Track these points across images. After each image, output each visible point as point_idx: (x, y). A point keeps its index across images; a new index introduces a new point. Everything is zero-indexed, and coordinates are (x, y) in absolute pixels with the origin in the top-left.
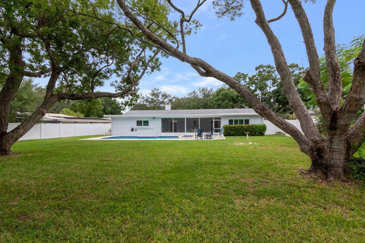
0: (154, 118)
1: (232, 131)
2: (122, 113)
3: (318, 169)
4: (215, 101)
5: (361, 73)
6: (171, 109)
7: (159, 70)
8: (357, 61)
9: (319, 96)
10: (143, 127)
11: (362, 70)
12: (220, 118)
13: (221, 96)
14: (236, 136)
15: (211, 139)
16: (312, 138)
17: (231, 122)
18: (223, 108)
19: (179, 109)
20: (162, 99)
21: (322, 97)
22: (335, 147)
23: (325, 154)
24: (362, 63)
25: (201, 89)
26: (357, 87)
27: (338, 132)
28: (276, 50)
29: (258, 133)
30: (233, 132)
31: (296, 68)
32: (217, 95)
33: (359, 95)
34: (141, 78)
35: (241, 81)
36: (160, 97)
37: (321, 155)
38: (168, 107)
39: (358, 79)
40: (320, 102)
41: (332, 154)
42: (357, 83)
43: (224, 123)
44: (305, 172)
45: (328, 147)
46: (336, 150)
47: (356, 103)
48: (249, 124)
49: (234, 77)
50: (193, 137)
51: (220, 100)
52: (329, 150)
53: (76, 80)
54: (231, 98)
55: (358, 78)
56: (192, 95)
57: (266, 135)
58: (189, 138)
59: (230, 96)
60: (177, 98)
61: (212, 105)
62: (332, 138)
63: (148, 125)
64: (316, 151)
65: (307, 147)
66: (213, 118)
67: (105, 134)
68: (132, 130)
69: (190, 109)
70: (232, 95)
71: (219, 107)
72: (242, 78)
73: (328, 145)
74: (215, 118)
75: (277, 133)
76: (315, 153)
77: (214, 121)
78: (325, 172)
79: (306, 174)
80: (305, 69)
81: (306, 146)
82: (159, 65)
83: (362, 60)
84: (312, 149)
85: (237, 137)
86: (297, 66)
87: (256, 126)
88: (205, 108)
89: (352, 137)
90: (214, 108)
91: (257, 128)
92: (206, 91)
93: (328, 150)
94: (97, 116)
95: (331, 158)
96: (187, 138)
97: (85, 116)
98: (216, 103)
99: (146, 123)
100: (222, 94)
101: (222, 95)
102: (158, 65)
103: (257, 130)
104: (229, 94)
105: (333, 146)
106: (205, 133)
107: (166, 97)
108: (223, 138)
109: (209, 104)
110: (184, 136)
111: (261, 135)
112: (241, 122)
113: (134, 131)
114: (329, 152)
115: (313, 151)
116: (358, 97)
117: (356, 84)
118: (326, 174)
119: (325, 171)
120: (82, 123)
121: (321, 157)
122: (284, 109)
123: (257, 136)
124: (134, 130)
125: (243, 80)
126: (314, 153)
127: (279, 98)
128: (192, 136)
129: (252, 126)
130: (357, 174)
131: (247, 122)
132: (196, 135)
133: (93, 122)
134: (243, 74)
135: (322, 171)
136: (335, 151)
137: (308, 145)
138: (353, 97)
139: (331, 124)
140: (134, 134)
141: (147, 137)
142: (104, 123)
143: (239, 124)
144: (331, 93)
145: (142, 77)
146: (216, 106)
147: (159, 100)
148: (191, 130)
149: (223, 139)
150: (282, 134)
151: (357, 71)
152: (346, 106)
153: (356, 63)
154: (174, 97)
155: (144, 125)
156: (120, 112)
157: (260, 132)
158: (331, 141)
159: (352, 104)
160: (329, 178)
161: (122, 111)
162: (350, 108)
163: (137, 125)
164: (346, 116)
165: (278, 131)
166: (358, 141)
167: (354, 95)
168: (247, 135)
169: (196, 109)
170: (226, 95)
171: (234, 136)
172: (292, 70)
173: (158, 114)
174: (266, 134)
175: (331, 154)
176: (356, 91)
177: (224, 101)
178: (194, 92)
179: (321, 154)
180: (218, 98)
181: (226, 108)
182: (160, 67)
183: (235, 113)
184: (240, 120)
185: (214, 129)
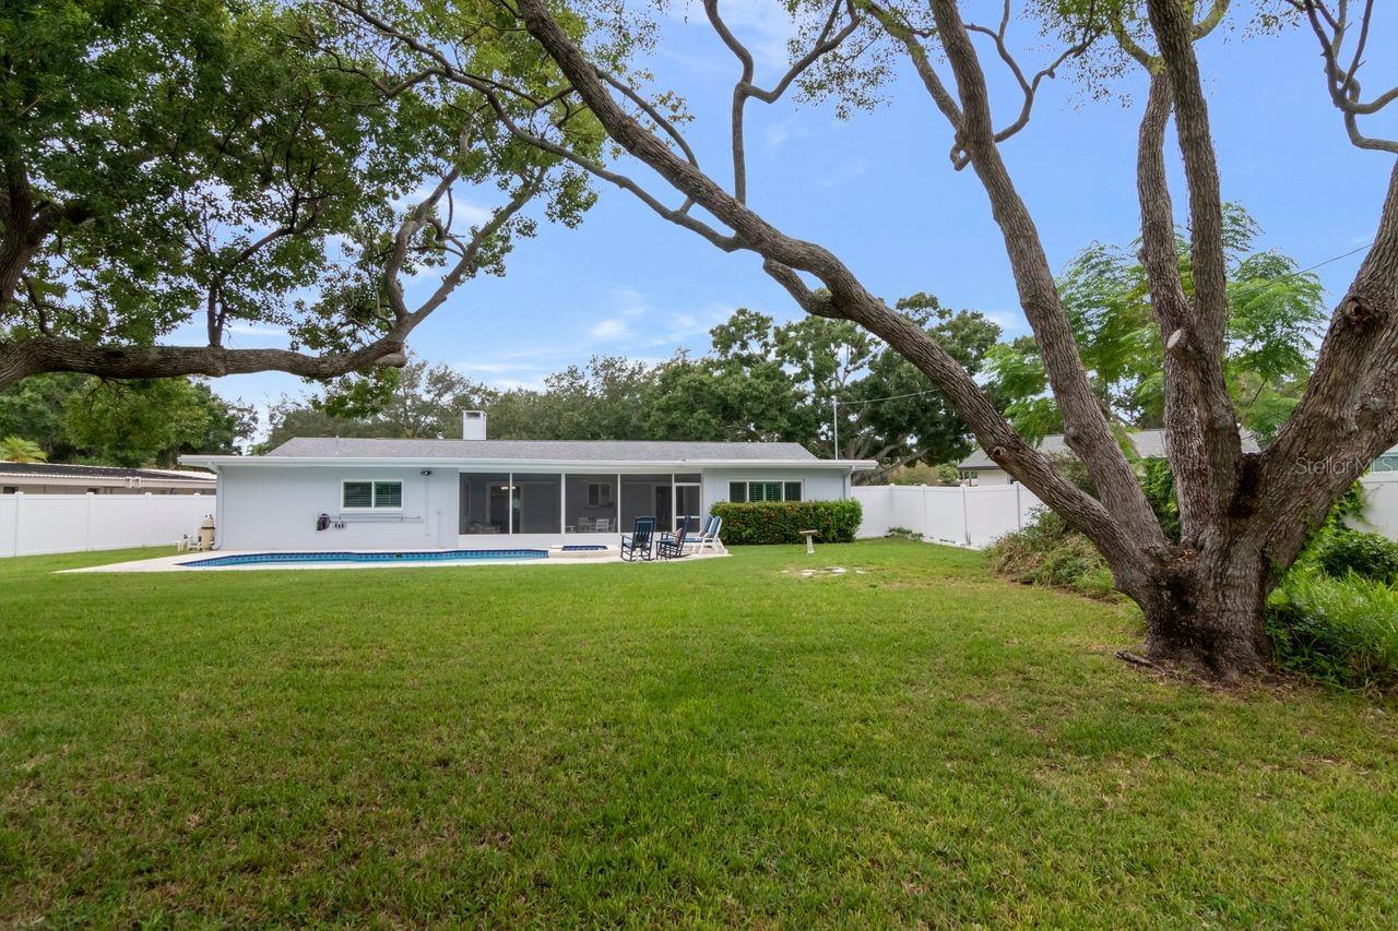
0: (429, 473)
1: (747, 525)
2: (239, 448)
3: (1182, 646)
4: (658, 409)
5: (1354, 343)
6: (488, 439)
7: (499, 271)
8: (1351, 306)
9: (1214, 408)
10: (373, 509)
11: (1359, 335)
12: (697, 478)
13: (679, 393)
14: (758, 544)
15: (680, 556)
16: (1146, 547)
17: (737, 491)
18: (686, 437)
19: (511, 439)
20: (429, 392)
21: (1224, 411)
22: (1237, 573)
23: (1198, 596)
24: (1368, 312)
25: (601, 361)
26: (1336, 384)
27: (1254, 523)
28: (1022, 244)
29: (834, 533)
30: (749, 531)
31: (929, 309)
32: (664, 390)
33: (1341, 408)
34: (445, 299)
35: (749, 341)
36: (423, 383)
37: (1187, 601)
38: (475, 428)
39: (1342, 361)
40: (1217, 426)
41: (1224, 596)
42: (1336, 373)
43: (714, 495)
44: (1144, 661)
45: (1213, 571)
46: (1237, 582)
47: (1326, 435)
48: (799, 499)
49: (726, 324)
50: (600, 550)
51: (676, 408)
52: (1215, 583)
53: (58, 281)
54: (719, 402)
55: (1344, 357)
56: (565, 383)
57: (859, 540)
58: (591, 556)
59: (713, 393)
60: (490, 394)
61: (646, 425)
62: (1232, 543)
63: (398, 503)
64: (1167, 588)
65: (1141, 575)
66: (670, 475)
67: (180, 542)
68: (323, 524)
69: (557, 438)
70: (720, 391)
71: (674, 432)
72: (754, 332)
73: (1212, 565)
74: (679, 478)
75: (891, 531)
76: (1166, 595)
77: (677, 487)
78: (1205, 657)
79: (1148, 665)
80: (954, 317)
81: (1135, 574)
82: (502, 251)
83: (1369, 304)
84: (1154, 582)
85: (763, 546)
86: (933, 302)
87: (826, 509)
88: (618, 437)
89: (1273, 539)
90: (653, 438)
91: (832, 514)
92: (620, 370)
93: (1211, 584)
94: (106, 458)
95: (1220, 609)
96: (586, 557)
97: (50, 460)
98: (662, 420)
99: (390, 493)
100: (683, 387)
101: (686, 389)
102: (497, 250)
103: (832, 521)
104: (710, 387)
105: (1230, 570)
106: (660, 534)
107: (449, 387)
108: (719, 551)
109: (634, 420)
110: (565, 548)
111: (844, 541)
112: (773, 491)
113: (330, 532)
114: (1215, 590)
115: (1159, 588)
116: (1336, 414)
117: (1332, 377)
118: (1210, 662)
119: (1206, 653)
120: (44, 489)
121: (1188, 608)
122: (892, 447)
123: (830, 542)
124: (331, 526)
125: (756, 336)
126: (1160, 595)
127: (882, 410)
128: (596, 547)
129: (815, 508)
130: (1294, 654)
131: (794, 491)
132: (626, 541)
133: (106, 487)
134: (757, 317)
135: (1197, 654)
136: (1234, 586)
137: (1141, 568)
138: (1320, 416)
139: (1236, 499)
140: (330, 541)
141: (399, 555)
142: (163, 491)
143: (765, 498)
144: (1177, 401)
145: (449, 296)
146: (661, 431)
147: (414, 397)
148: (580, 524)
149: (719, 555)
150: (909, 536)
151: (1345, 336)
152: (1294, 441)
153: (1351, 313)
154: (479, 389)
155: (378, 504)
156: (228, 443)
157: (840, 530)
158: (1225, 555)
159: (1314, 438)
160: (1224, 674)
161: (237, 439)
162: (1305, 447)
163: (347, 505)
164: (1289, 473)
165: (892, 527)
166: (1287, 551)
167: (1326, 409)
168: (809, 540)
169: (584, 438)
170: (701, 390)
171: (754, 544)
172: (917, 317)
173: (434, 456)
174: (858, 535)
175: (1220, 595)
176: (1332, 398)
177: (692, 411)
178: (572, 372)
179: (1185, 598)
180: (670, 398)
181: (699, 439)
182: (506, 259)
183: (741, 457)
184: (769, 486)
185: (675, 517)
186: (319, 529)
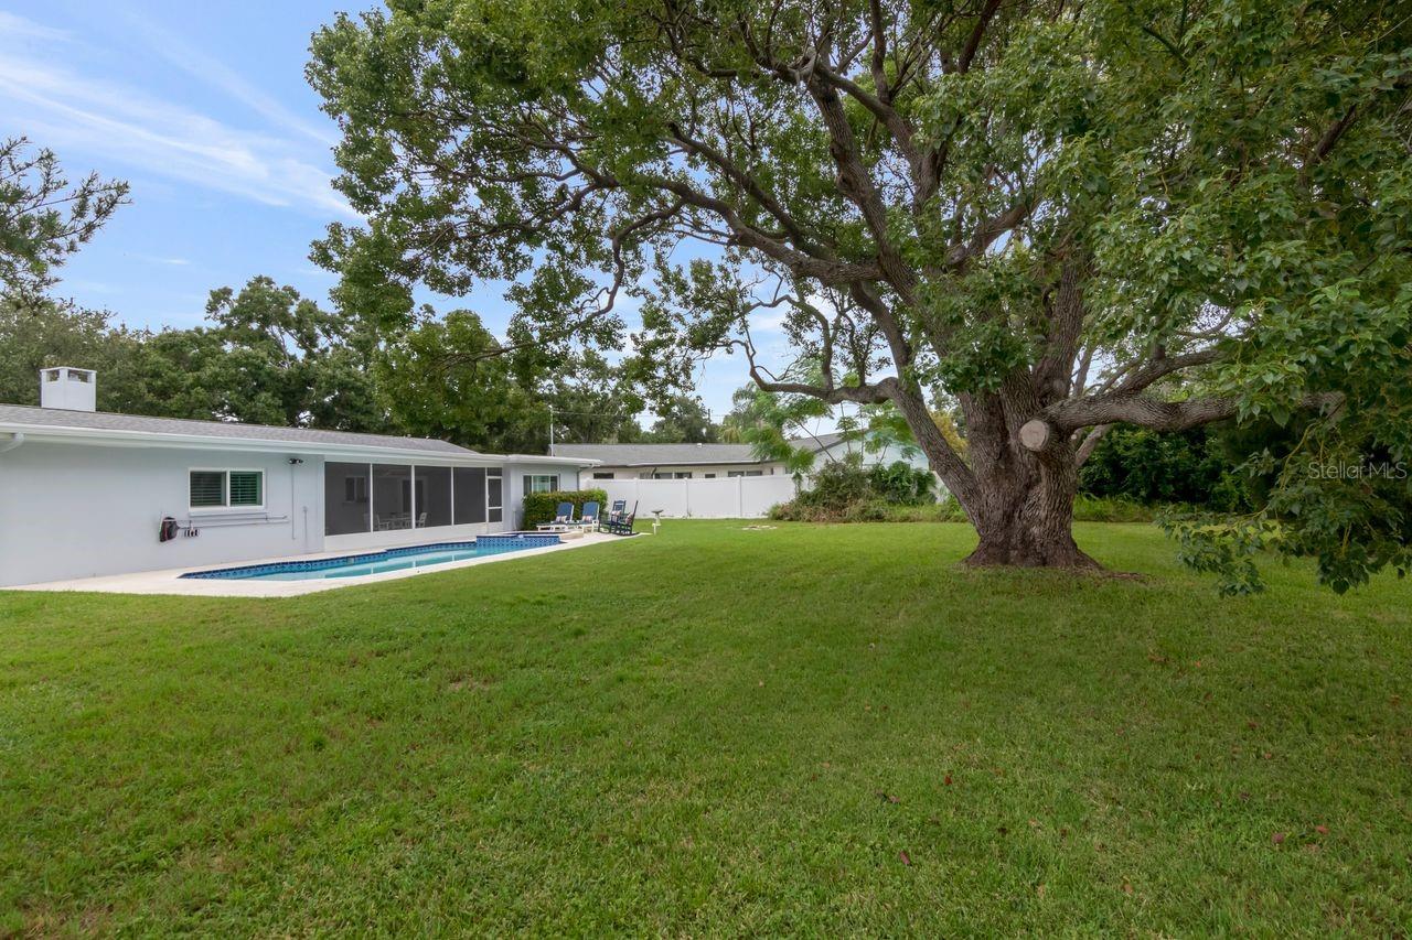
0: (294, 461)
10: (228, 509)
12: (498, 471)
43: (516, 487)
63: (259, 500)
66: (484, 469)
68: (168, 531)
74: (490, 472)
77: (489, 480)
99: (247, 488)
124: (180, 533)
131: (553, 484)
155: (234, 501)
163: (195, 503)
185: (488, 508)
186: (163, 539)
